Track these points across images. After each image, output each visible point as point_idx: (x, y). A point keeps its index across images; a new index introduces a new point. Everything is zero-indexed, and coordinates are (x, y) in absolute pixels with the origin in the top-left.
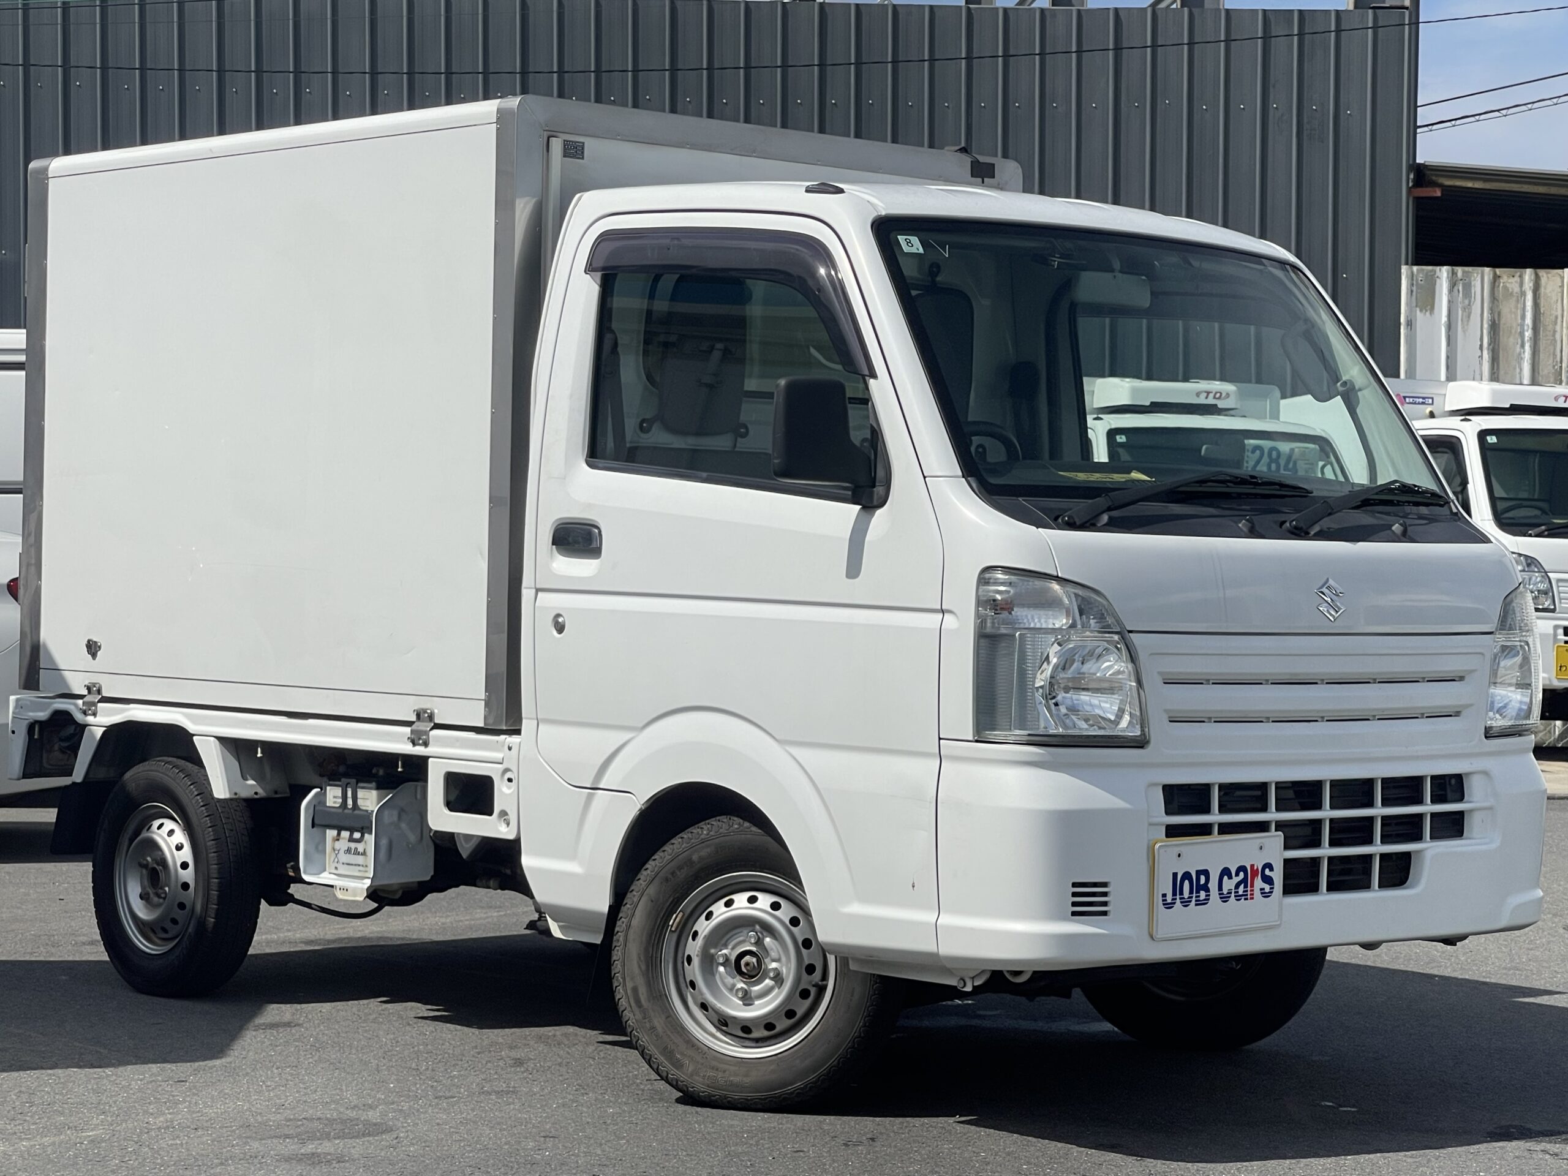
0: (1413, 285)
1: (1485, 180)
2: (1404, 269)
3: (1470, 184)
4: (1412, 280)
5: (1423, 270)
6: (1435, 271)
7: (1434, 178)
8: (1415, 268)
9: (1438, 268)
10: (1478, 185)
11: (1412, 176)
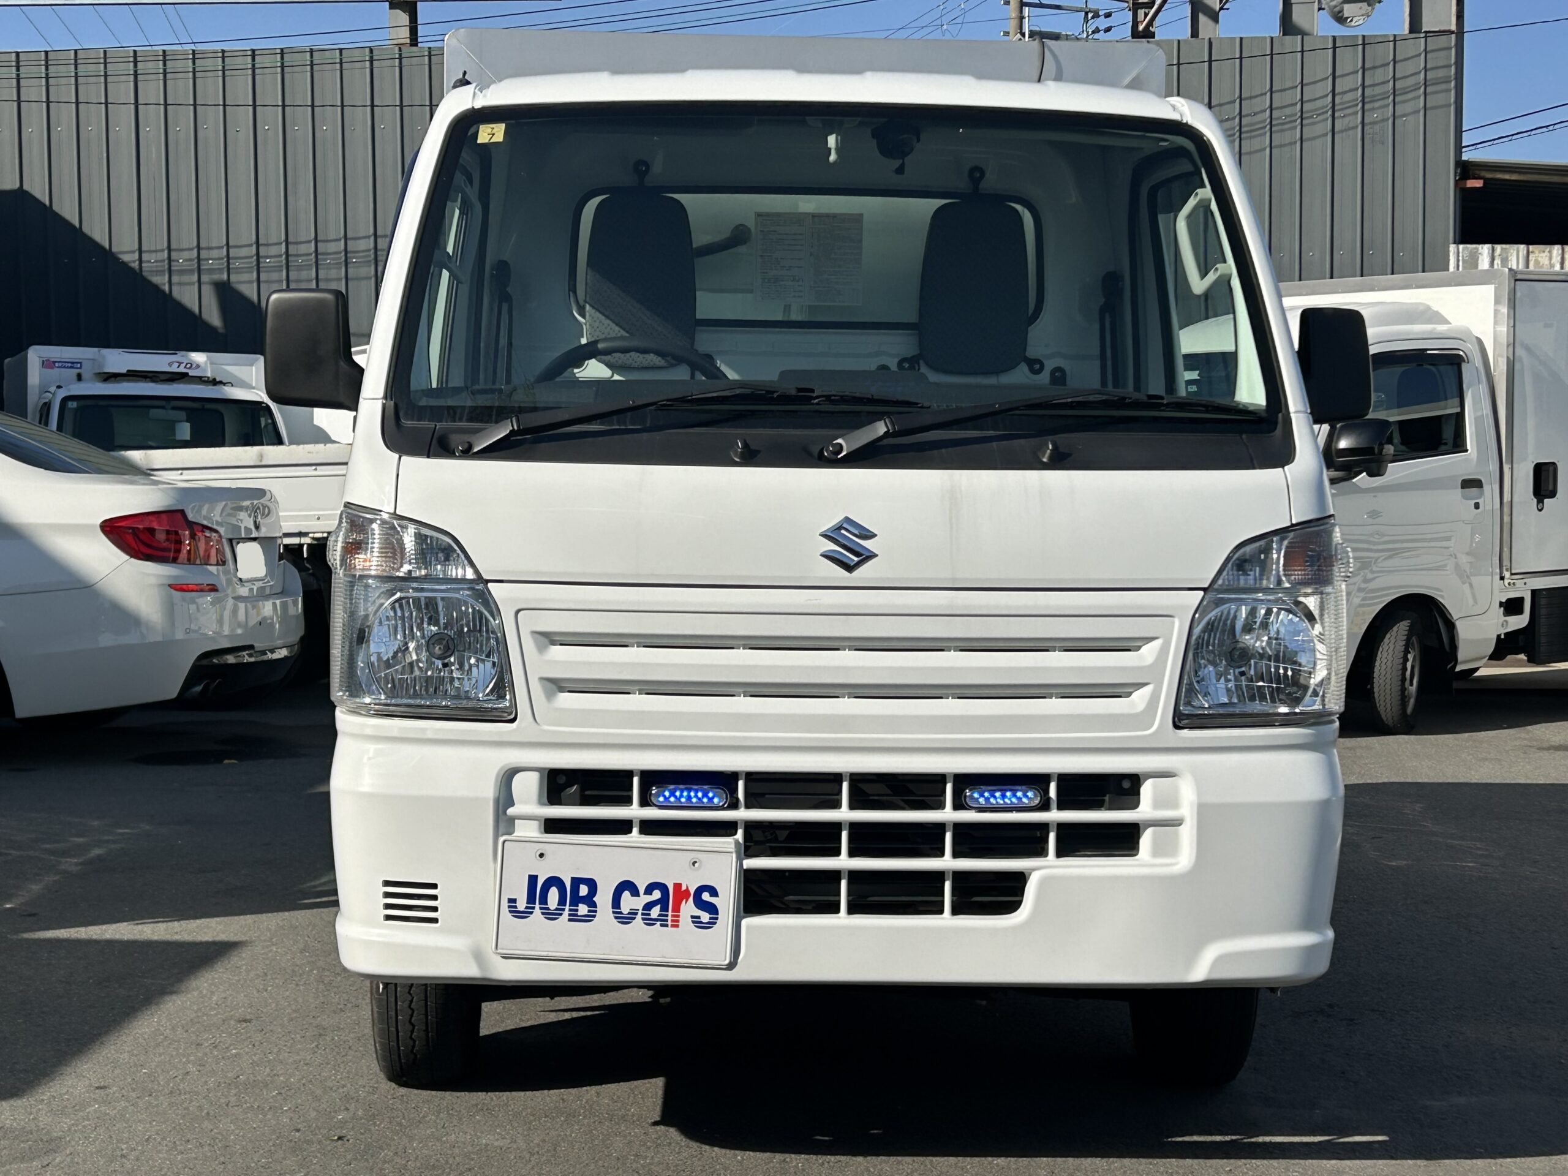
0: (1458, 261)
1: (1520, 173)
2: (1452, 248)
3: (1507, 177)
4: (1458, 256)
5: (1467, 247)
6: (1477, 249)
7: (1477, 172)
8: (1461, 247)
9: (1481, 246)
10: (1514, 177)
11: (1459, 171)
